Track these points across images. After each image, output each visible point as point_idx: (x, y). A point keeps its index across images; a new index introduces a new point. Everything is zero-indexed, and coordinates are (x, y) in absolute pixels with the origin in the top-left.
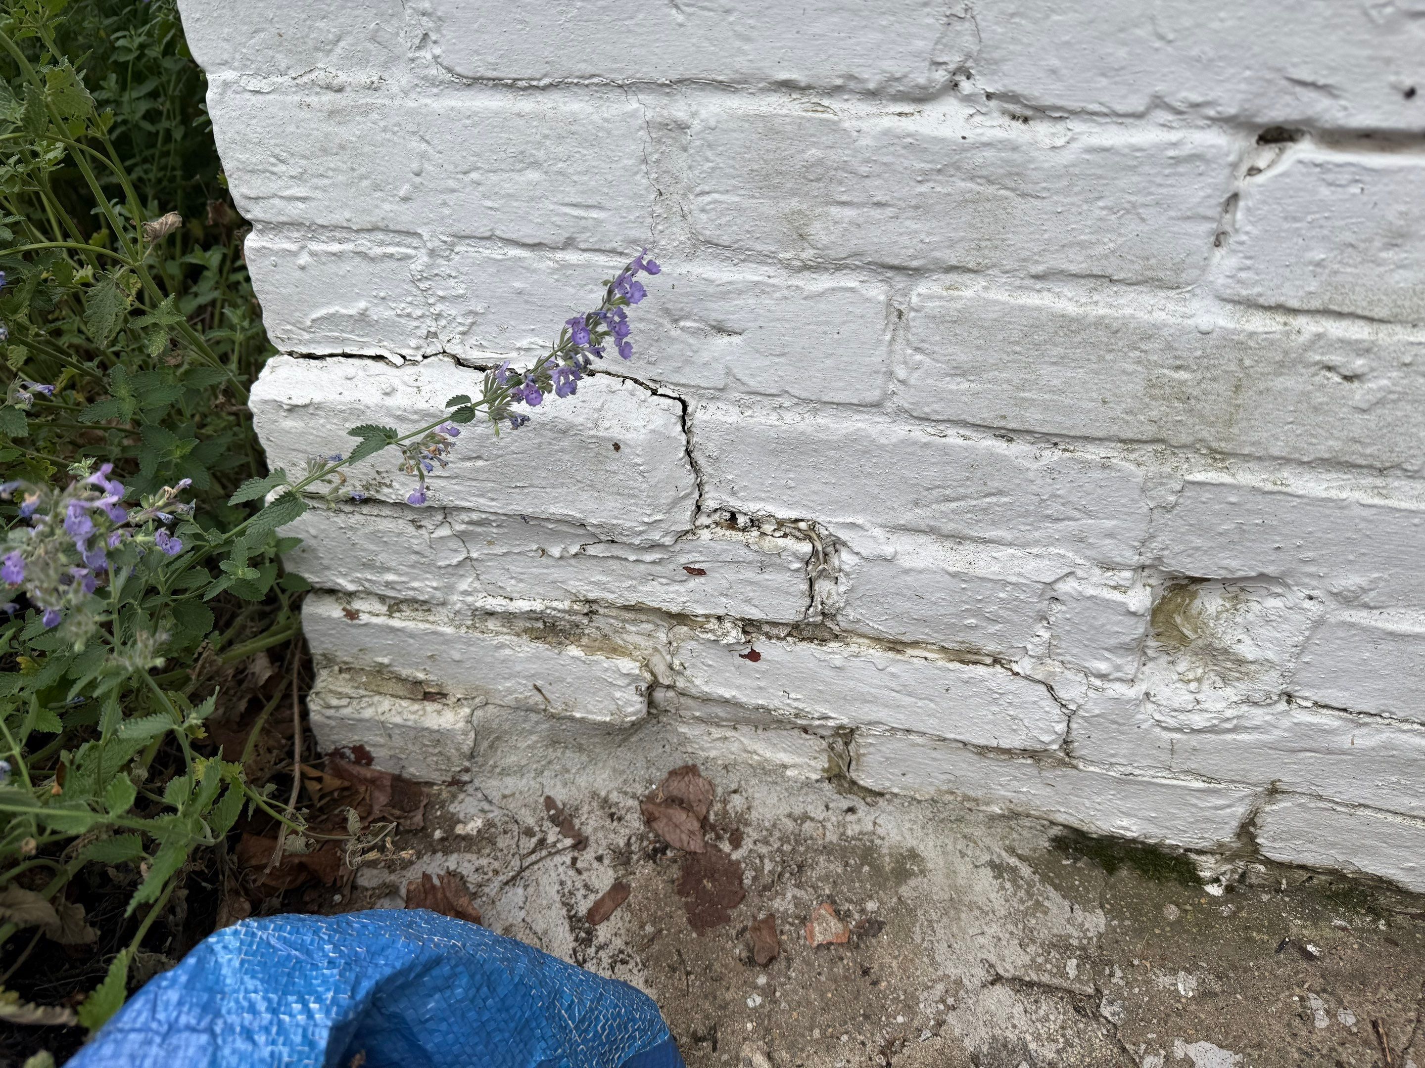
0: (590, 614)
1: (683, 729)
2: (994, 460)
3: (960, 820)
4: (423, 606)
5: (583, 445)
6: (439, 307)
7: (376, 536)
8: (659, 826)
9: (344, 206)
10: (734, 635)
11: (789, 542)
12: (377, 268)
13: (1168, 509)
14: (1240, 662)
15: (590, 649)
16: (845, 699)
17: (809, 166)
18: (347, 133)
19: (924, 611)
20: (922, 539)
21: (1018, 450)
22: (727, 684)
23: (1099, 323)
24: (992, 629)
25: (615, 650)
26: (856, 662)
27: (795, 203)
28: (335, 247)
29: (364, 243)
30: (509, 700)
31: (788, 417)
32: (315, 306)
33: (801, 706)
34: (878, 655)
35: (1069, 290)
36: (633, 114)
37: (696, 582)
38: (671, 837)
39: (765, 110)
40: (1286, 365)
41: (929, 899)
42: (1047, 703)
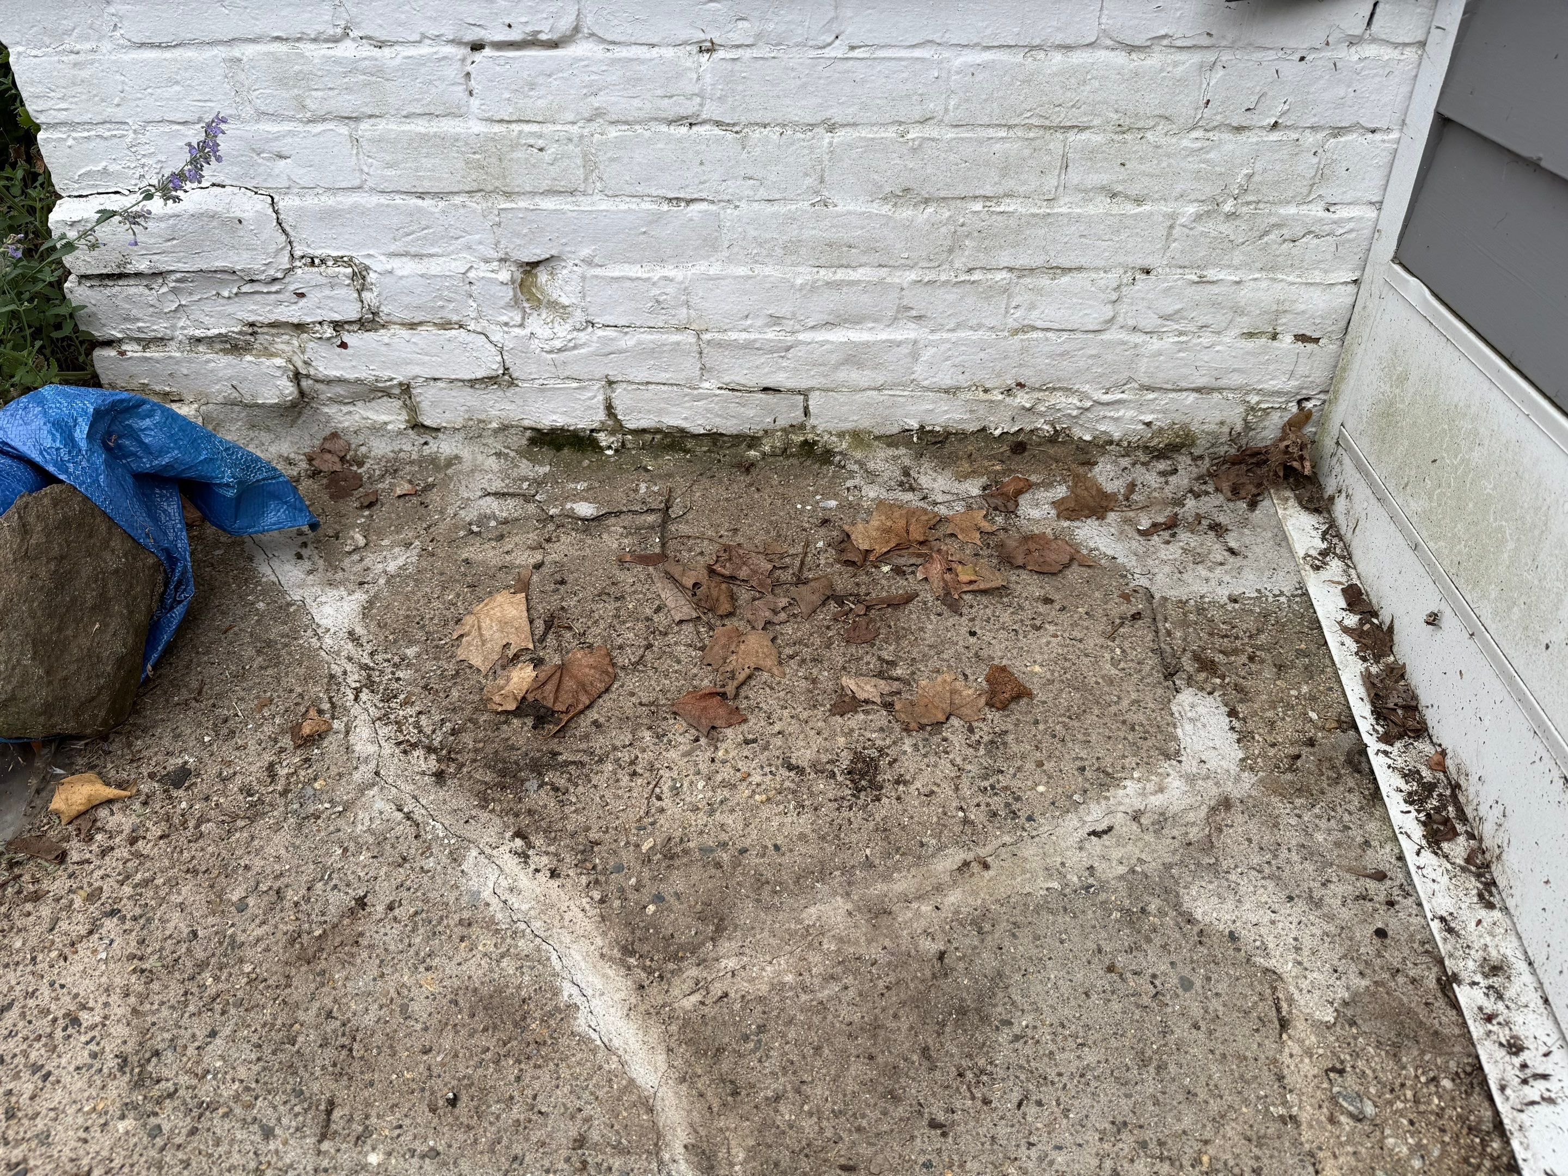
0: (253, 334)
1: (326, 410)
2: (420, 210)
4: (161, 341)
5: (223, 223)
6: (143, 161)
7: (128, 298)
8: (316, 463)
9: (88, 111)
10: (329, 332)
11: (342, 270)
12: (109, 143)
13: (499, 224)
14: (564, 307)
15: (257, 356)
16: (396, 365)
17: (297, 74)
18: (84, 74)
19: (416, 302)
20: (404, 259)
21: (427, 203)
22: (337, 368)
23: (435, 135)
24: (451, 306)
25: (273, 355)
26: (396, 340)
27: (296, 91)
28: (86, 134)
29: (101, 130)
30: (220, 399)
31: (323, 198)
32: (80, 168)
33: (377, 373)
34: (405, 333)
35: (420, 121)
36: (216, 56)
37: (302, 302)
38: (324, 467)
39: (272, 50)
40: (514, 146)
41: (460, 472)
42: (488, 345)
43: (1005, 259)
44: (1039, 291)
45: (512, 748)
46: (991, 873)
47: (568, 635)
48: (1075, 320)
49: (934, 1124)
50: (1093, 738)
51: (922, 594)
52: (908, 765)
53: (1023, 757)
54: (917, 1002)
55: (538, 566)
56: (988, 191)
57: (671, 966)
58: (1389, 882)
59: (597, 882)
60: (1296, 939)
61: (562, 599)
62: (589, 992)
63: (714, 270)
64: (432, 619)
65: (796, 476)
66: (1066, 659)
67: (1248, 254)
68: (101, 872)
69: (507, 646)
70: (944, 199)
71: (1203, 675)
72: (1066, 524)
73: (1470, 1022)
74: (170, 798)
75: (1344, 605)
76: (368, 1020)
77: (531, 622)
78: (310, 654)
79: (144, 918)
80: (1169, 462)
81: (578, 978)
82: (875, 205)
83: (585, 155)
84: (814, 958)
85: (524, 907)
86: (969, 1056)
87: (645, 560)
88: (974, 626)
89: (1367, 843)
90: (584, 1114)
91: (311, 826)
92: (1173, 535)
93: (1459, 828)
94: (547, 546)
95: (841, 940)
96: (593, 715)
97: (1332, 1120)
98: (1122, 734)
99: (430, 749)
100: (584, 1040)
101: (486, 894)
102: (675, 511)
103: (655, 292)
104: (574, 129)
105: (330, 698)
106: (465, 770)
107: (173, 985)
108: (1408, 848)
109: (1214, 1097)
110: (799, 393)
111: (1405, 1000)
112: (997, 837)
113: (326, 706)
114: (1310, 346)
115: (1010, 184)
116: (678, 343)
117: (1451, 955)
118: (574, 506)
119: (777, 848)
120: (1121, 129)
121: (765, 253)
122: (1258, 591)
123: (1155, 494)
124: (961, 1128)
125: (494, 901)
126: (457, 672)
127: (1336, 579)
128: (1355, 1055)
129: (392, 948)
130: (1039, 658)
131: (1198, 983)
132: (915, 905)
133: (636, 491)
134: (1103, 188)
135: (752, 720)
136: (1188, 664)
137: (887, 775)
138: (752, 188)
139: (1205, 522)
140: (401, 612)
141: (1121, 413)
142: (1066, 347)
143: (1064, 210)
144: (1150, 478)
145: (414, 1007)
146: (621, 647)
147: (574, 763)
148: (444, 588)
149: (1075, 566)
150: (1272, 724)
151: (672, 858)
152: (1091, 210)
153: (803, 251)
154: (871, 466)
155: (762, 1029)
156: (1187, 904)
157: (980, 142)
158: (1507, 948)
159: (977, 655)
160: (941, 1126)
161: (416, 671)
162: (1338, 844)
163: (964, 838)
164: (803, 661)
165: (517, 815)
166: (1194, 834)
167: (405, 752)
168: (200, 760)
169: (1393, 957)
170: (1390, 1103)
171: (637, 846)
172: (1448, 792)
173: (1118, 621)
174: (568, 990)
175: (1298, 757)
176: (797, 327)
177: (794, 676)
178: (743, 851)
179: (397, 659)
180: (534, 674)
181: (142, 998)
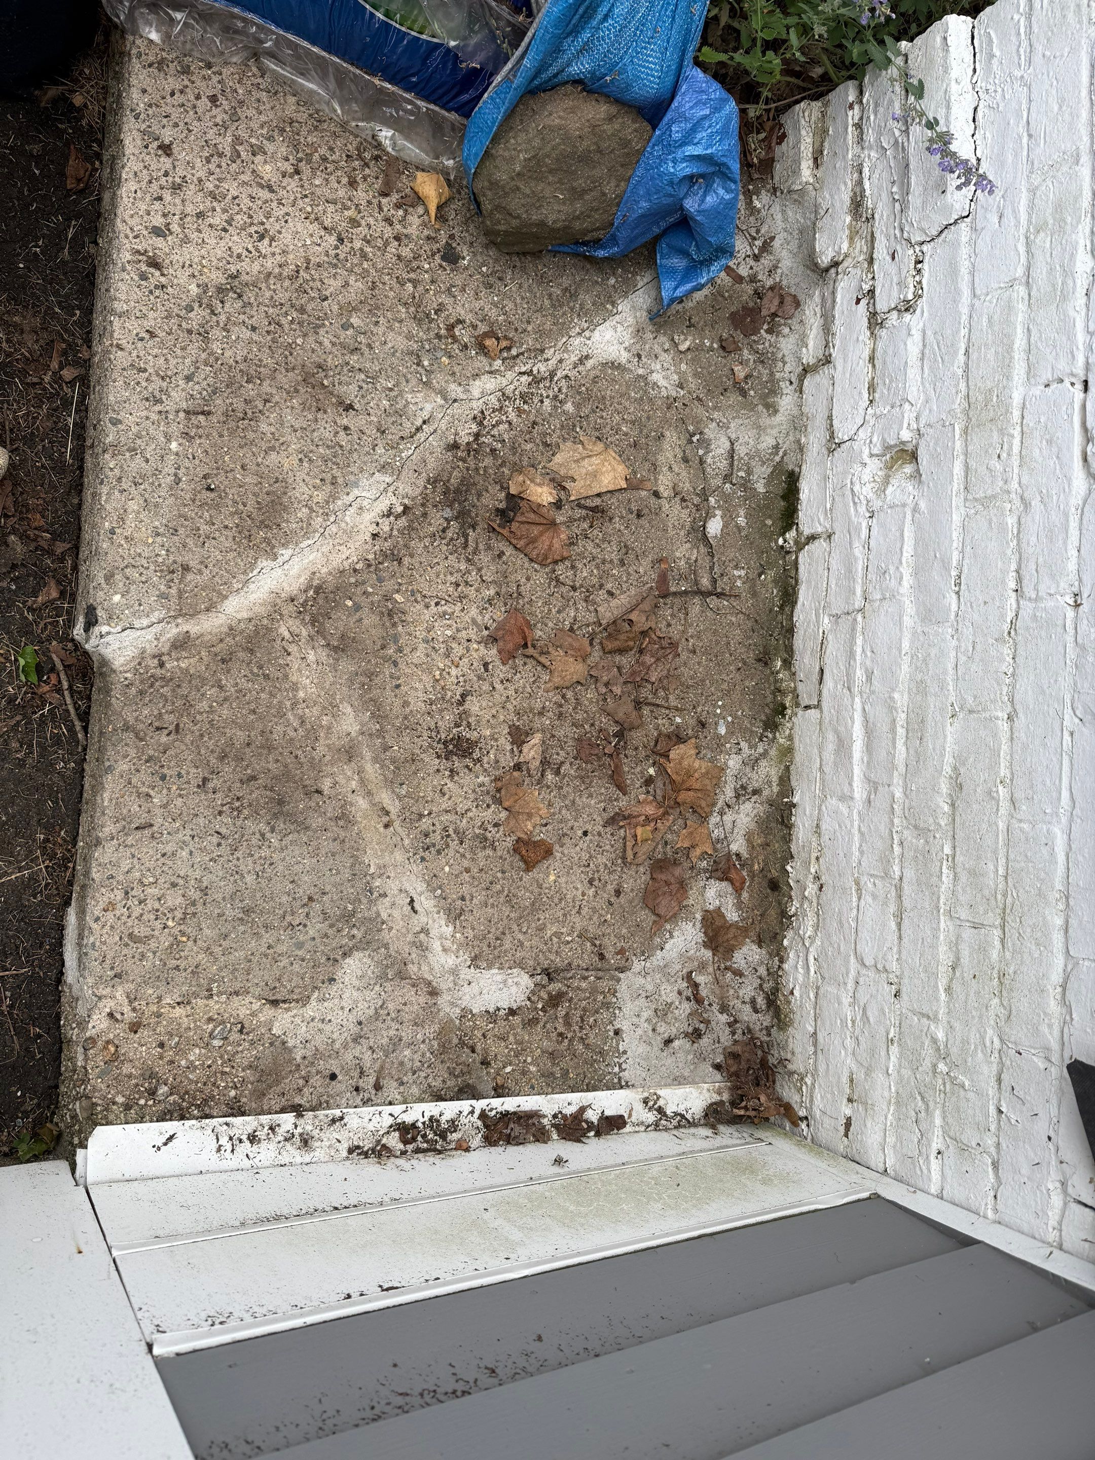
0: (867, 220)
1: (817, 293)
2: (956, 353)
3: (795, 429)
4: (860, 140)
6: (999, 90)
7: (891, 102)
8: (770, 293)
9: (1040, 27)
10: (866, 287)
11: (912, 289)
12: (1014, 54)
13: (944, 426)
14: (884, 491)
15: (850, 227)
16: (844, 350)
17: (1064, 220)
18: (1071, 16)
19: (888, 360)
20: (921, 344)
21: (961, 358)
22: (842, 298)
23: (1012, 358)
24: (885, 392)
25: (851, 239)
26: (862, 346)
27: (1051, 222)
28: (1022, 30)
29: (1025, 43)
30: (820, 200)
31: (967, 262)
32: (996, 31)
33: (838, 334)
34: (866, 354)
35: (1024, 341)
36: (1081, 139)
37: (889, 258)
38: (765, 300)
39: (1084, 192)
40: (1002, 431)
41: (759, 417)
42: (856, 427)
43: (909, 874)
44: (885, 904)
45: (479, 495)
46: (382, 829)
47: (585, 525)
48: (864, 934)
49: (205, 780)
50: (490, 910)
51: (626, 798)
52: (467, 779)
53: (473, 859)
54: (286, 775)
55: (656, 494)
56: (959, 859)
57: (307, 618)
58: (374, 1092)
59: (369, 566)
60: (330, 1021)
61: (622, 517)
62: (286, 567)
63: (908, 621)
64: (602, 417)
65: (754, 700)
66: (561, 900)
67: (908, 1082)
68: (372, 223)
69: (574, 480)
70: (954, 820)
71: (546, 996)
72: (698, 916)
73: (270, 1116)
74: (433, 255)
75: (607, 1113)
76: (264, 427)
77: (599, 495)
78: (563, 329)
79: (337, 262)
80: (764, 1007)
81: (295, 559)
82: (951, 760)
83: (994, 497)
84: (316, 711)
85: (347, 519)
86: (250, 805)
87: (663, 579)
88: (593, 835)
89: (402, 1084)
90: (204, 569)
91: (410, 361)
92: (688, 999)
93: (410, 1147)
94: (677, 499)
95: (329, 728)
96: (509, 551)
97: (210, 1020)
98: (493, 930)
99: (477, 436)
100: (252, 566)
101: (356, 492)
102: (713, 602)
103: (892, 569)
104: (1014, 485)
105: (522, 354)
106: (460, 463)
107: (287, 295)
108: (397, 1109)
109: (223, 951)
110: (819, 701)
111: (287, 1081)
112: (408, 835)
113: (514, 352)
114: (842, 1129)
115: (964, 878)
116: (854, 594)
117: (316, 1117)
118: (718, 518)
119: (398, 686)
120: (1002, 975)
121: (919, 664)
122: (625, 1052)
123: (731, 992)
124: (203, 797)
125: (351, 498)
126: (548, 445)
127: (634, 1113)
128: (252, 1043)
129: (315, 434)
130: (563, 880)
131: (300, 953)
132: (356, 777)
133: (736, 567)
134: (958, 959)
135: (504, 669)
136: (555, 987)
137: (457, 763)
138: (967, 650)
139: (702, 1026)
140: (608, 392)
141: (800, 970)
142: (846, 925)
143: (942, 925)
144: (748, 990)
145: (273, 455)
146: (573, 567)
147: (467, 541)
148: (633, 423)
149: (654, 918)
150: (503, 1039)
151: (389, 615)
152: (943, 948)
153: (919, 698)
154: (763, 763)
155: (266, 676)
156: (357, 955)
157: (995, 852)
158: (319, 1152)
159: (564, 835)
160: (204, 784)
161: (550, 414)
162: (402, 1064)
163: (408, 814)
164: (561, 706)
165: (423, 505)
166: (412, 969)
167: (475, 418)
168: (466, 268)
169: (316, 1080)
170: (221, 1057)
171: (398, 591)
172: (438, 1147)
173: (598, 943)
174: (286, 553)
175: (473, 1051)
176: (865, 696)
177: (545, 698)
178: (395, 664)
179: (562, 397)
180: (545, 503)
181: (279, 277)
